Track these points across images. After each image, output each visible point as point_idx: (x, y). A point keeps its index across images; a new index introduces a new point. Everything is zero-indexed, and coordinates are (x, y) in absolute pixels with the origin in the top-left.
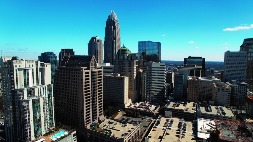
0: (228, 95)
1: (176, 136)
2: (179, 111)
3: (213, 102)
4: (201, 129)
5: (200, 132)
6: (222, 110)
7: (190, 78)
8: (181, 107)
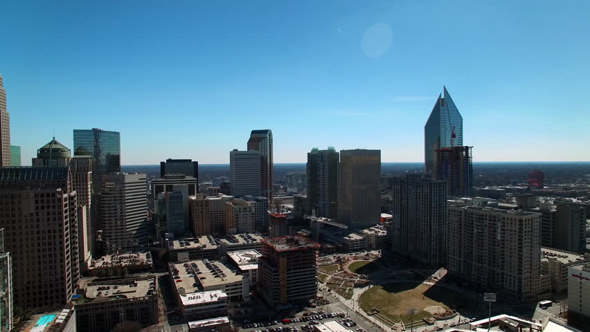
0: (251, 215)
1: (215, 277)
2: (195, 251)
3: (235, 230)
4: (240, 261)
5: (241, 265)
6: (250, 237)
7: (194, 198)
8: (193, 245)
